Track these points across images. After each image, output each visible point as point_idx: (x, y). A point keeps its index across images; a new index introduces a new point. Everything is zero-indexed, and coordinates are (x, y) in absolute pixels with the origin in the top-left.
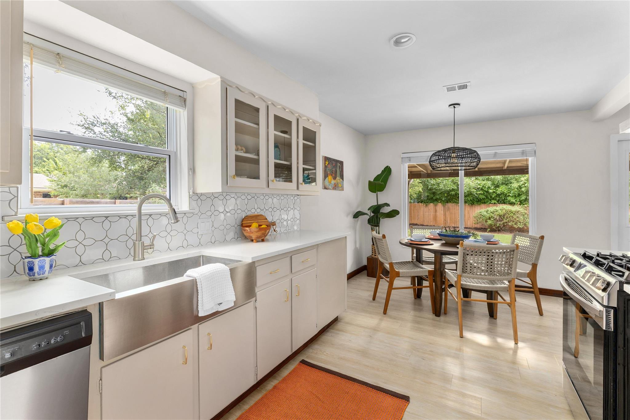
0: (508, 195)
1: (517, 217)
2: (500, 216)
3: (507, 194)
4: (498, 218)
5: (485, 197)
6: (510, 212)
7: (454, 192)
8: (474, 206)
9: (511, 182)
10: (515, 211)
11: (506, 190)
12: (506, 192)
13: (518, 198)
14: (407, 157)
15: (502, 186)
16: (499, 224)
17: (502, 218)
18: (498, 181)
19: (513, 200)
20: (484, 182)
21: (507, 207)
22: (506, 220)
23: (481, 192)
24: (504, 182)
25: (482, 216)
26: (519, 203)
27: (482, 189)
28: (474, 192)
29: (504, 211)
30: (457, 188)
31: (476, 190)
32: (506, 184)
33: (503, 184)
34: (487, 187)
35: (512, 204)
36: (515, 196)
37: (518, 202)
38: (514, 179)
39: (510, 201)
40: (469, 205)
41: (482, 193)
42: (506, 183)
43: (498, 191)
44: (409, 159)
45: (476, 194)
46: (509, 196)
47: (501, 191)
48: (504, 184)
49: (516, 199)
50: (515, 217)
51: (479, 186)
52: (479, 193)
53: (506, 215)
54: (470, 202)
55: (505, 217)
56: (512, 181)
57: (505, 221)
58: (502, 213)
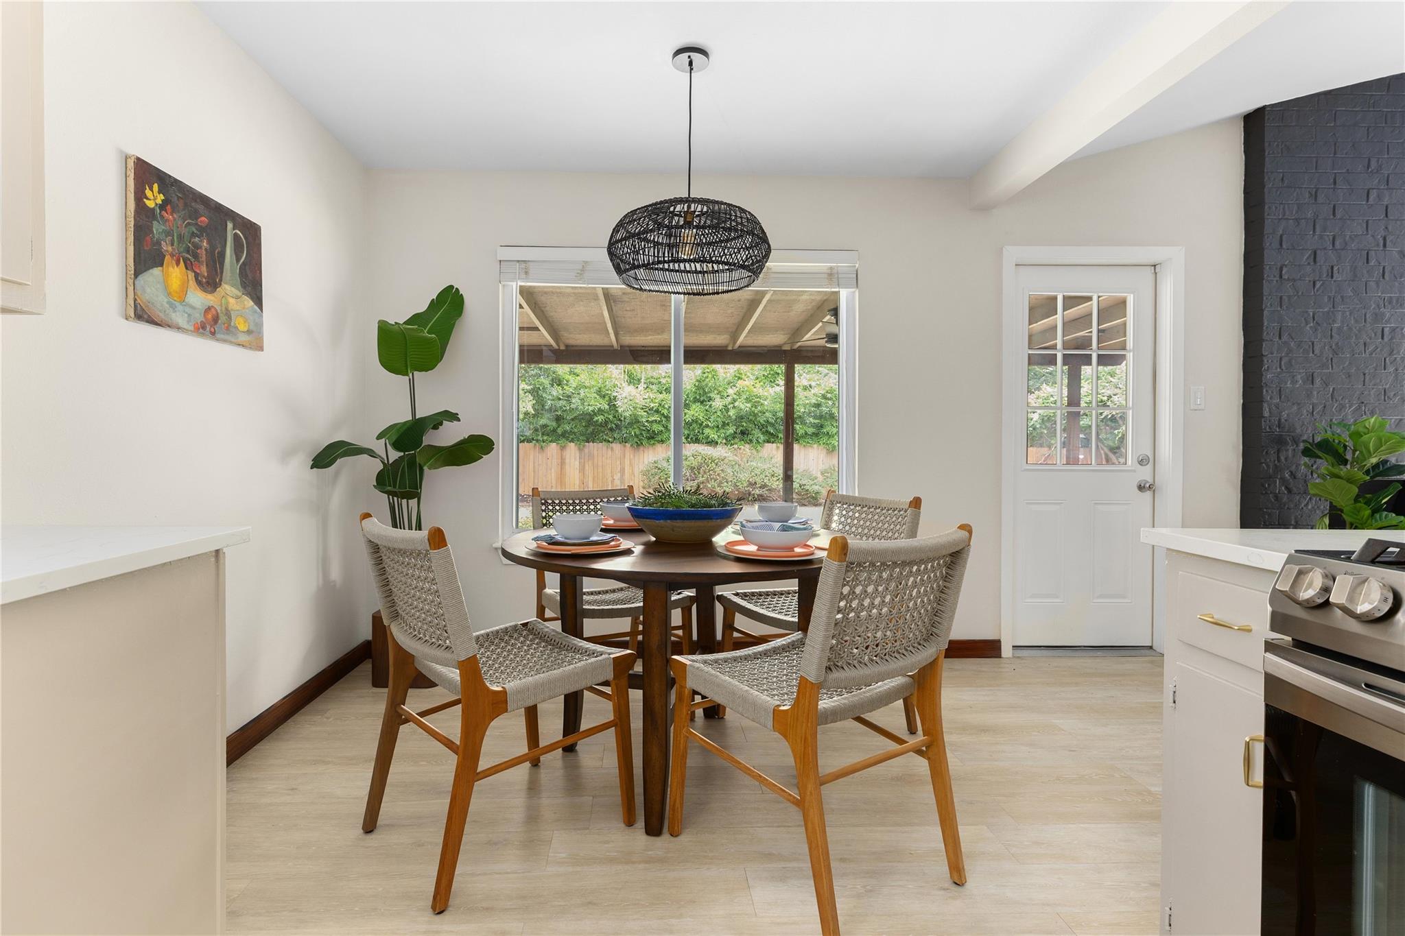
0: (704, 424)
1: (722, 470)
2: (692, 469)
3: (703, 422)
4: (688, 474)
5: (663, 429)
6: (710, 461)
7: (602, 416)
8: (642, 448)
9: (710, 397)
10: (718, 458)
11: (702, 414)
12: (701, 418)
13: (722, 431)
14: (518, 261)
15: (694, 406)
16: (691, 487)
17: (695, 474)
18: (687, 395)
19: (713, 435)
20: (661, 396)
21: (704, 450)
22: (703, 477)
23: (656, 417)
24: (698, 397)
25: (659, 469)
26: (724, 441)
27: (657, 411)
28: (642, 417)
29: (700, 458)
30: (608, 407)
31: (645, 413)
32: (702, 402)
33: (696, 400)
34: (666, 406)
35: (712, 443)
36: (718, 427)
37: (723, 438)
38: (716, 392)
39: (709, 437)
40: (632, 445)
41: (659, 419)
42: (702, 399)
43: (687, 416)
44: (523, 266)
45: (647, 421)
46: (707, 426)
47: (693, 415)
48: (698, 401)
49: (719, 434)
50: (718, 470)
51: (652, 405)
52: (653, 419)
53: (704, 467)
54: (636, 440)
55: (701, 471)
56: (712, 395)
57: (701, 479)
58: (695, 464)
